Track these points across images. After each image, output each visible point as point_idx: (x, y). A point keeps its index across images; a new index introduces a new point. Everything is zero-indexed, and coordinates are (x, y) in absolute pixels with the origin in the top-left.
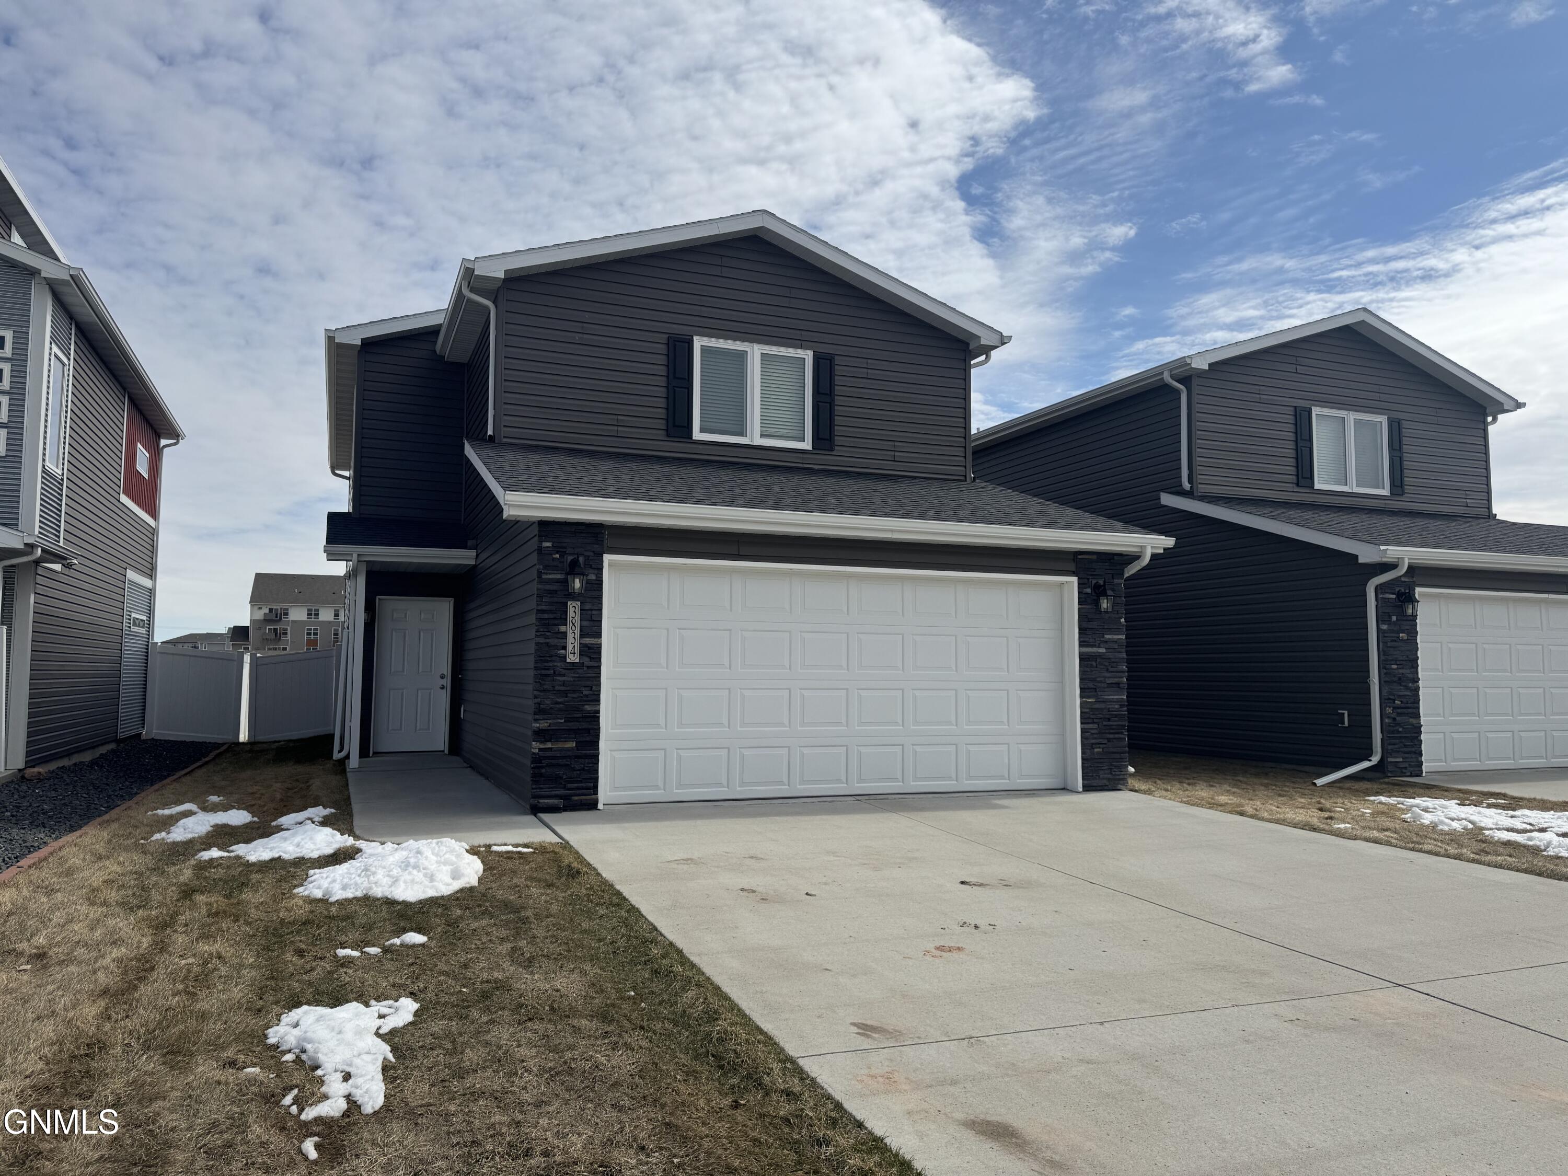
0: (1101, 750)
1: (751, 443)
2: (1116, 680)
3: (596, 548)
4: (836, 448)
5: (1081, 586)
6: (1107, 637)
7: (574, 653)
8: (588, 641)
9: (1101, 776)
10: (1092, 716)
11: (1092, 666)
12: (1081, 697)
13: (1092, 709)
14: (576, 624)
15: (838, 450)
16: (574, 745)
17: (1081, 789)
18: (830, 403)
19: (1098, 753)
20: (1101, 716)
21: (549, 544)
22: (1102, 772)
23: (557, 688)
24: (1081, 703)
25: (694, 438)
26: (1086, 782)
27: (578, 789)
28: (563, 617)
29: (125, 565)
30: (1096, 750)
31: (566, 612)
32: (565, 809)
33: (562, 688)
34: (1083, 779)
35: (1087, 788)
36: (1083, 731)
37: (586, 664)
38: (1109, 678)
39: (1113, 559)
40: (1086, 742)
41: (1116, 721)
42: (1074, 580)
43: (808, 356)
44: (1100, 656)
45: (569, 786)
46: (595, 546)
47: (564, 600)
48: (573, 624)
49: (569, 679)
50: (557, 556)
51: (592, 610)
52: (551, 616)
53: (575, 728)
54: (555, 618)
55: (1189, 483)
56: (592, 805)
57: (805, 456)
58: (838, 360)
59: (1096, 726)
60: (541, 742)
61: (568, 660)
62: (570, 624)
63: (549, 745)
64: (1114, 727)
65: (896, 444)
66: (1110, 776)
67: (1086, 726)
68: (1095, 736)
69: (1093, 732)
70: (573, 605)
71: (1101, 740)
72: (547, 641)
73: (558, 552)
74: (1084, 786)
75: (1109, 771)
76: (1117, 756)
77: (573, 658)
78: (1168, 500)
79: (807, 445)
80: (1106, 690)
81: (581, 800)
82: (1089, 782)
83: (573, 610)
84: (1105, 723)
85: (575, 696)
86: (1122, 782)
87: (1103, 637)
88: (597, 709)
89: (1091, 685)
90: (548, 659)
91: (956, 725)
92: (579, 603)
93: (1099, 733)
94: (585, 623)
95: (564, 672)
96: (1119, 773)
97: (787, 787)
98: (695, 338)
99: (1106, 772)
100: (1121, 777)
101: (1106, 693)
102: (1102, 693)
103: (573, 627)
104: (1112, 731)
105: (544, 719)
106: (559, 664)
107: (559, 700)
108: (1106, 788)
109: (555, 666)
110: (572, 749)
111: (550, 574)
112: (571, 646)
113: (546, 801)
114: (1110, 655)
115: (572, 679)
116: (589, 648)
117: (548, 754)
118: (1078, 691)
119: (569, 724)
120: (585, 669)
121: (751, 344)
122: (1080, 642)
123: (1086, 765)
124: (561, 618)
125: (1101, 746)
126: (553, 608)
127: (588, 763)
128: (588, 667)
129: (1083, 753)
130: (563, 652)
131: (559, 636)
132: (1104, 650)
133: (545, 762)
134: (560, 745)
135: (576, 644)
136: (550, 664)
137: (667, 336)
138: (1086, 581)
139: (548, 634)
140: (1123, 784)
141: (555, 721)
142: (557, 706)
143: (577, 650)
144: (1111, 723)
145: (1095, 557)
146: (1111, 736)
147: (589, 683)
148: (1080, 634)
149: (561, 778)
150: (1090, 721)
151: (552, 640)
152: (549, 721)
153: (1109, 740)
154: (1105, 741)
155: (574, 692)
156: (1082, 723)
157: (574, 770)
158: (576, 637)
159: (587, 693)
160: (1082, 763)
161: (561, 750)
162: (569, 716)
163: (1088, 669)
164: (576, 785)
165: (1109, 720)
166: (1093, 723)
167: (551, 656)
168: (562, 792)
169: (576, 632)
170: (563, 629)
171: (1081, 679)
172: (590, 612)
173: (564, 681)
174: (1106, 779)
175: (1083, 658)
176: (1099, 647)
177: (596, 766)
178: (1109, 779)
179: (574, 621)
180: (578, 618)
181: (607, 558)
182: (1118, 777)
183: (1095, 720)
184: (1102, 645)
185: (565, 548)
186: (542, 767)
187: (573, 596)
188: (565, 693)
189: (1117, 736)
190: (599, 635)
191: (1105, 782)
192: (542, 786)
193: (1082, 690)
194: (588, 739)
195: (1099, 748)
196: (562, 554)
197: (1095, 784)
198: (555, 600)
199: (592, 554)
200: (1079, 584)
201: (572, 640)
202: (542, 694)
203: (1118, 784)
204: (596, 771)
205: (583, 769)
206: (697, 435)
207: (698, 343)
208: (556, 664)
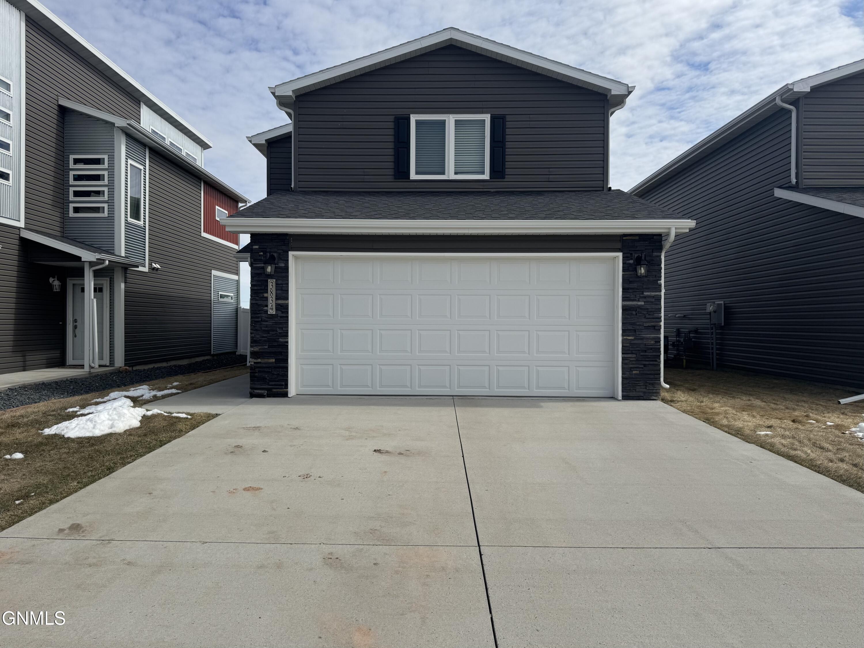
0: (638, 372)
1: (448, 179)
2: (653, 324)
3: (284, 248)
4: (506, 176)
5: (624, 259)
6: (646, 294)
7: (272, 309)
8: (280, 302)
9: (637, 390)
10: (631, 349)
11: (632, 314)
12: (623, 335)
13: (631, 344)
14: (273, 293)
15: (508, 178)
16: (274, 360)
17: (620, 398)
18: (502, 147)
19: (635, 374)
20: (639, 349)
21: (257, 247)
22: (639, 387)
23: (263, 329)
24: (623, 340)
25: (411, 179)
26: (625, 394)
27: (275, 385)
28: (266, 288)
29: (210, 268)
30: (634, 372)
31: (267, 286)
32: (269, 396)
33: (266, 329)
34: (623, 391)
35: (626, 397)
36: (623, 359)
37: (279, 315)
38: (646, 322)
39: (653, 238)
40: (625, 366)
41: (650, 352)
42: (620, 255)
43: (487, 118)
44: (639, 307)
45: (271, 383)
46: (283, 247)
47: (266, 279)
48: (271, 292)
49: (270, 324)
50: (262, 253)
51: (282, 284)
52: (259, 288)
53: (273, 351)
54: (261, 289)
55: (796, 179)
56: (285, 395)
57: (485, 183)
58: (508, 118)
59: (634, 356)
60: (255, 359)
61: (269, 313)
62: (269, 292)
63: (259, 360)
64: (650, 356)
65: (551, 170)
66: (644, 390)
67: (626, 356)
68: (634, 362)
69: (631, 359)
70: (271, 281)
71: (637, 365)
72: (257, 302)
73: (262, 251)
74: (623, 396)
75: (644, 387)
76: (652, 377)
77: (272, 311)
78: (779, 193)
79: (486, 176)
80: (643, 331)
81: (277, 392)
82: (627, 394)
83: (271, 284)
84: (642, 354)
85: (273, 333)
86: (655, 395)
87: (643, 294)
88: (286, 340)
89: (630, 327)
90: (258, 312)
91: (529, 354)
92: (274, 280)
93: (637, 360)
94: (279, 292)
95: (267, 319)
96: (652, 388)
97: (410, 389)
98: (411, 116)
99: (642, 387)
100: (654, 391)
101: (643, 333)
102: (639, 333)
103: (271, 294)
104: (647, 359)
105: (256, 346)
106: (264, 315)
107: (264, 335)
108: (642, 398)
109: (261, 316)
110: (272, 363)
111: (258, 264)
112: (270, 305)
113: (257, 391)
114: (648, 307)
115: (271, 324)
116: (281, 306)
117: (259, 365)
118: (620, 332)
119: (270, 349)
120: (279, 318)
121: (448, 115)
122: (623, 298)
123: (625, 382)
124: (264, 289)
125: (638, 369)
126: (259, 283)
127: (282, 371)
128: (281, 317)
129: (623, 374)
130: (266, 308)
131: (264, 299)
132: (643, 303)
133: (257, 370)
134: (266, 360)
135: (273, 304)
136: (259, 315)
137: (394, 117)
138: (629, 255)
139: (256, 298)
140: (656, 396)
141: (263, 347)
142: (264, 339)
143: (274, 307)
144: (647, 354)
145: (637, 238)
146: (647, 363)
147: (281, 326)
148: (623, 292)
149: (266, 379)
150: (629, 352)
151: (259, 301)
152: (259, 347)
153: (645, 365)
154: (642, 366)
155: (273, 331)
156: (623, 354)
157: (273, 374)
158: (273, 300)
159: (280, 331)
160: (622, 381)
161: (266, 363)
162: (270, 344)
163: (629, 317)
164: (274, 383)
165: (645, 351)
166: (632, 353)
167: (259, 311)
168: (267, 387)
169: (273, 297)
170: (265, 295)
171: (623, 323)
172: (281, 285)
173: (267, 325)
174: (642, 392)
175: (625, 309)
176: (639, 301)
177: (286, 373)
178: (644, 392)
179: (272, 291)
180: (274, 290)
181: (291, 253)
182: (651, 391)
183: (633, 352)
184: (640, 300)
185: (266, 248)
186: (256, 372)
187: (270, 276)
188: (268, 332)
189: (651, 363)
190: (287, 298)
191: (642, 394)
192: (256, 383)
193: (624, 331)
194: (281, 357)
195: (637, 371)
196: (265, 252)
197: (631, 395)
198: (261, 279)
199: (282, 251)
200: (623, 257)
201: (271, 302)
202: (255, 332)
203: (651, 396)
204: (287, 376)
205: (278, 374)
206: (413, 176)
207: (414, 119)
208: (262, 315)
